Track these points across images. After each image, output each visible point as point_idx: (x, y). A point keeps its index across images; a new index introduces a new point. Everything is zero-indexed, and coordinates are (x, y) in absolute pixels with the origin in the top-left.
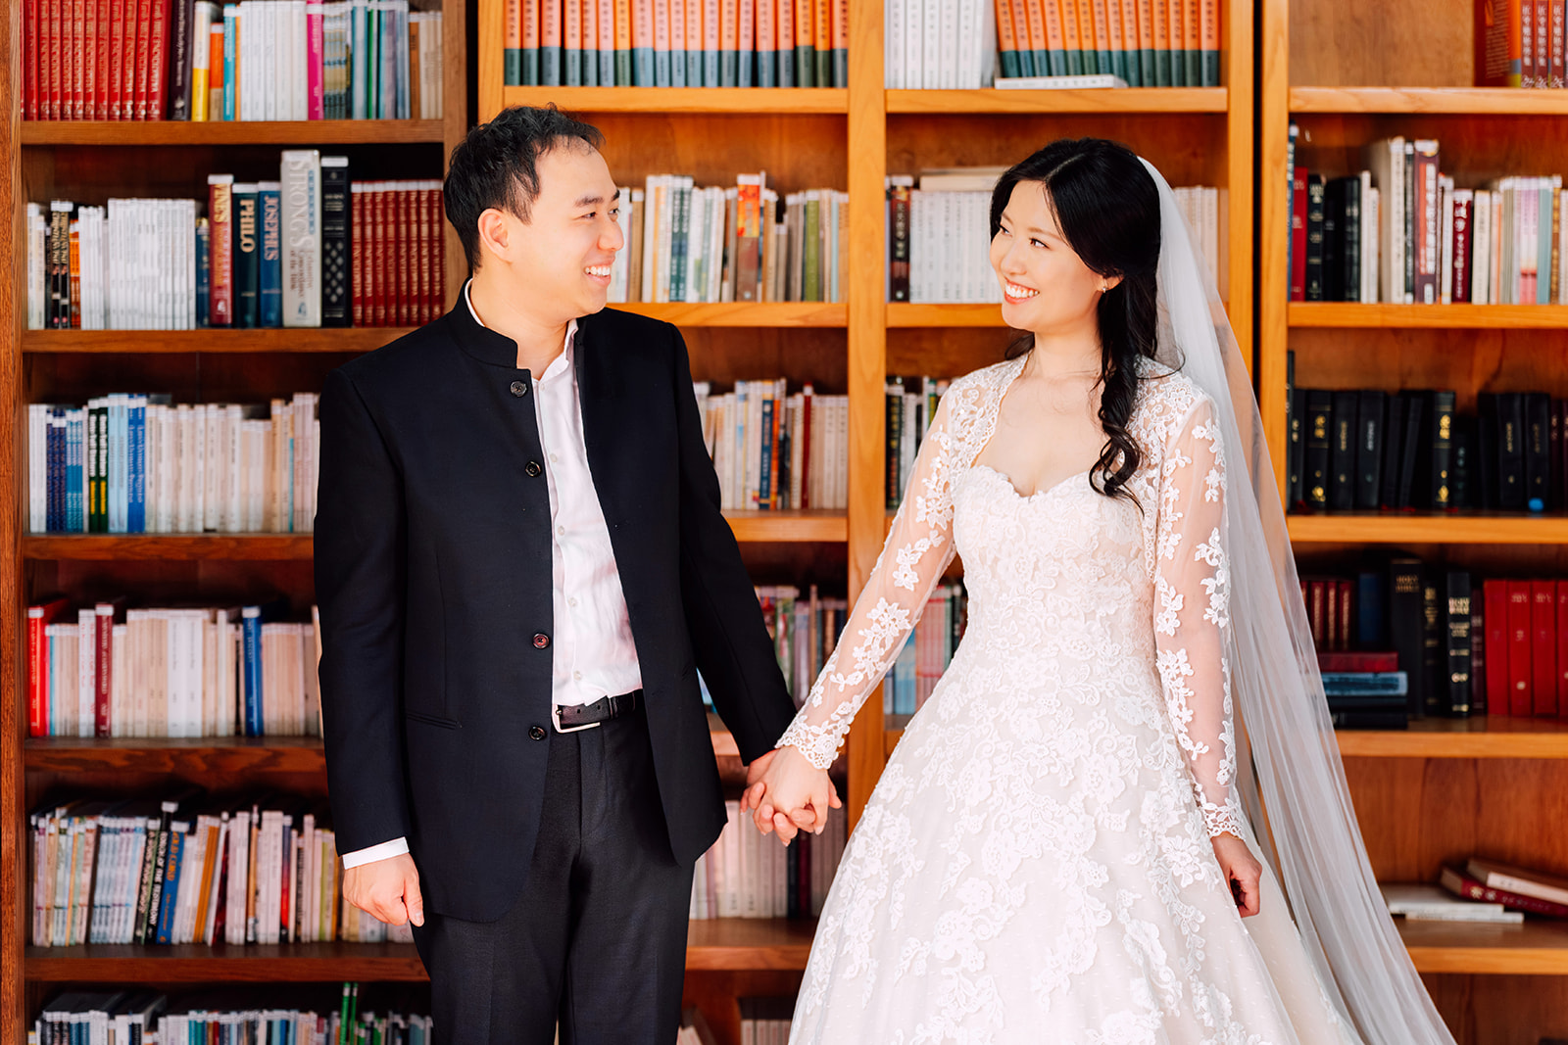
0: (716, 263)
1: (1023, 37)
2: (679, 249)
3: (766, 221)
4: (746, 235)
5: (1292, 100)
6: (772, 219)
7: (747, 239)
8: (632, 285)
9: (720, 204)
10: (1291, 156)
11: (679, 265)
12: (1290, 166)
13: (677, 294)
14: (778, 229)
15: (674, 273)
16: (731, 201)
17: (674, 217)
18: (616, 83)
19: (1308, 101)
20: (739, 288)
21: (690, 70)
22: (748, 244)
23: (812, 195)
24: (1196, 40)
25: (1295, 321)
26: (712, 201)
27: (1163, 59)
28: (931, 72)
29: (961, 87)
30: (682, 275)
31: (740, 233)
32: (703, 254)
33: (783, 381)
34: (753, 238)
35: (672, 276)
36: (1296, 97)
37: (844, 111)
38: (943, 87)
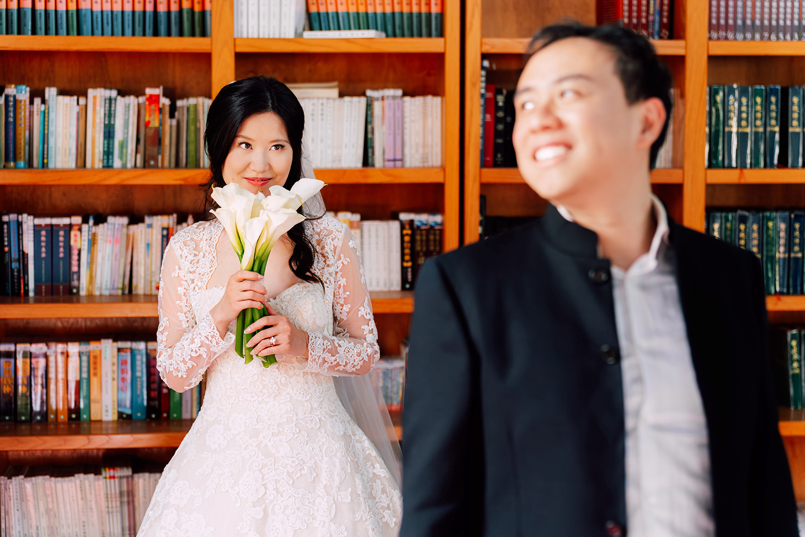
0: (132, 143)
1: (322, 4)
2: (109, 133)
3: (164, 116)
4: (151, 125)
5: (483, 46)
6: (167, 116)
7: (151, 128)
8: (79, 157)
9: (134, 106)
10: (483, 79)
11: (109, 144)
12: (483, 85)
13: (108, 162)
14: (171, 122)
15: (106, 149)
16: (141, 104)
17: (105, 114)
18: (68, 34)
19: (493, 47)
20: (147, 158)
21: (115, 23)
22: (152, 131)
23: (192, 101)
24: (428, 7)
25: (485, 180)
26: (129, 105)
27: (408, 18)
28: (264, 27)
29: (282, 36)
30: (111, 150)
31: (148, 124)
32: (124, 138)
33: (175, 216)
34: (155, 128)
35: (104, 151)
36: (486, 44)
37: (209, 51)
38: (271, 36)
